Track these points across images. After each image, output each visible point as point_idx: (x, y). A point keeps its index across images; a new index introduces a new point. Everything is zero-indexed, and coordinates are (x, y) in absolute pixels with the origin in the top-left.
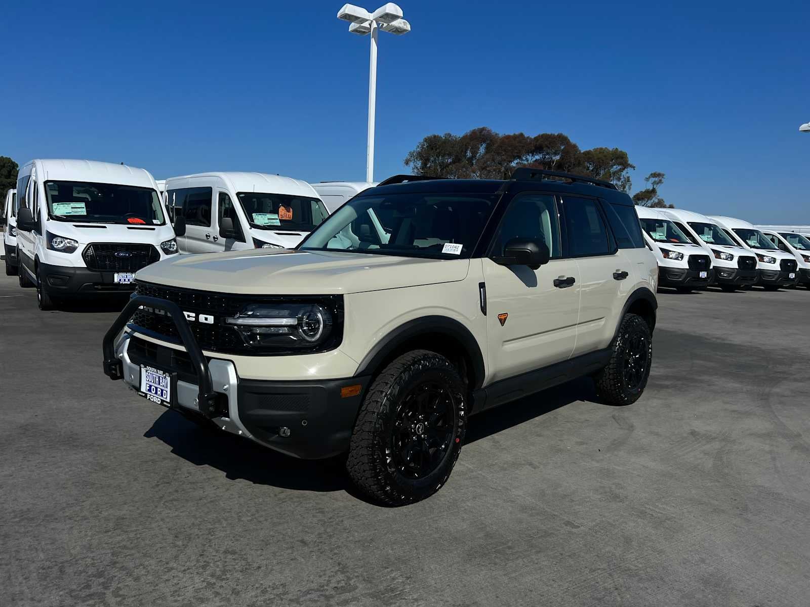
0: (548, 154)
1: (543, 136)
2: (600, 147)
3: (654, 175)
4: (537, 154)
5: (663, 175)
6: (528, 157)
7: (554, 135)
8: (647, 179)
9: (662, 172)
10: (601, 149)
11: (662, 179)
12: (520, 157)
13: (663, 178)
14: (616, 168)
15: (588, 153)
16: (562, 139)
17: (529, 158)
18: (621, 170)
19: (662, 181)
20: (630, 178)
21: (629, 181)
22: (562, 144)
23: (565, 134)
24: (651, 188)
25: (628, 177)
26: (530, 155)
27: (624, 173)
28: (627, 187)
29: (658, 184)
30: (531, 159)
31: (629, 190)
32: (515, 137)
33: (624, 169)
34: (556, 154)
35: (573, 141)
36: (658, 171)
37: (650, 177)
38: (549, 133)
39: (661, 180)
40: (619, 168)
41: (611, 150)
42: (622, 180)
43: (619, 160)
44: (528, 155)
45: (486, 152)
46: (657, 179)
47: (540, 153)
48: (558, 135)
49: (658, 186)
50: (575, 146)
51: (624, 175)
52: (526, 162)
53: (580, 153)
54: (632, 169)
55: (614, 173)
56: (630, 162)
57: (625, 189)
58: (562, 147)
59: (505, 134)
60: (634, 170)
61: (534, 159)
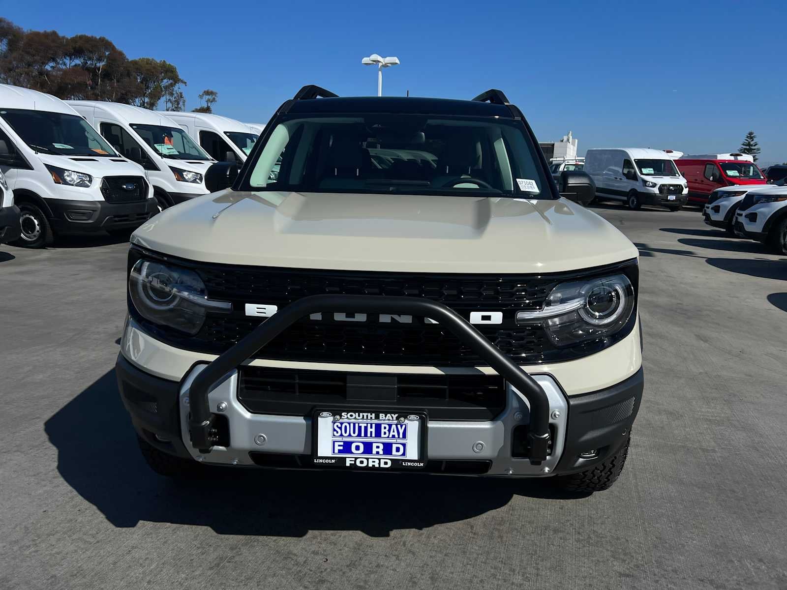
0: (90, 59)
1: (81, 37)
2: (147, 57)
3: (207, 93)
4: (76, 57)
5: (216, 93)
6: (65, 60)
7: (96, 38)
8: (201, 97)
9: (214, 91)
10: (148, 60)
11: (216, 98)
12: (54, 60)
13: (216, 96)
14: (166, 82)
15: (135, 63)
16: (105, 44)
17: (67, 61)
18: (172, 85)
19: (216, 100)
20: (183, 94)
21: (181, 97)
22: (107, 49)
23: (109, 38)
24: (205, 106)
25: (181, 93)
26: (68, 58)
27: (176, 88)
28: (181, 103)
29: (212, 102)
30: (70, 63)
31: (184, 106)
32: (46, 35)
33: (175, 84)
34: (100, 60)
35: (119, 47)
36: (211, 89)
37: (203, 94)
38: (89, 34)
39: (214, 99)
40: (169, 82)
41: (158, 62)
42: (176, 95)
43: (169, 74)
44: (65, 58)
45: (10, 50)
46: (210, 97)
47: (80, 58)
48: (100, 39)
49: (212, 104)
50: (121, 54)
51: (176, 91)
52: (64, 67)
53: (128, 62)
54: (184, 84)
55: (166, 88)
56: (180, 77)
57: (179, 106)
58: (107, 53)
59: (31, 30)
60: (186, 85)
61: (73, 64)
